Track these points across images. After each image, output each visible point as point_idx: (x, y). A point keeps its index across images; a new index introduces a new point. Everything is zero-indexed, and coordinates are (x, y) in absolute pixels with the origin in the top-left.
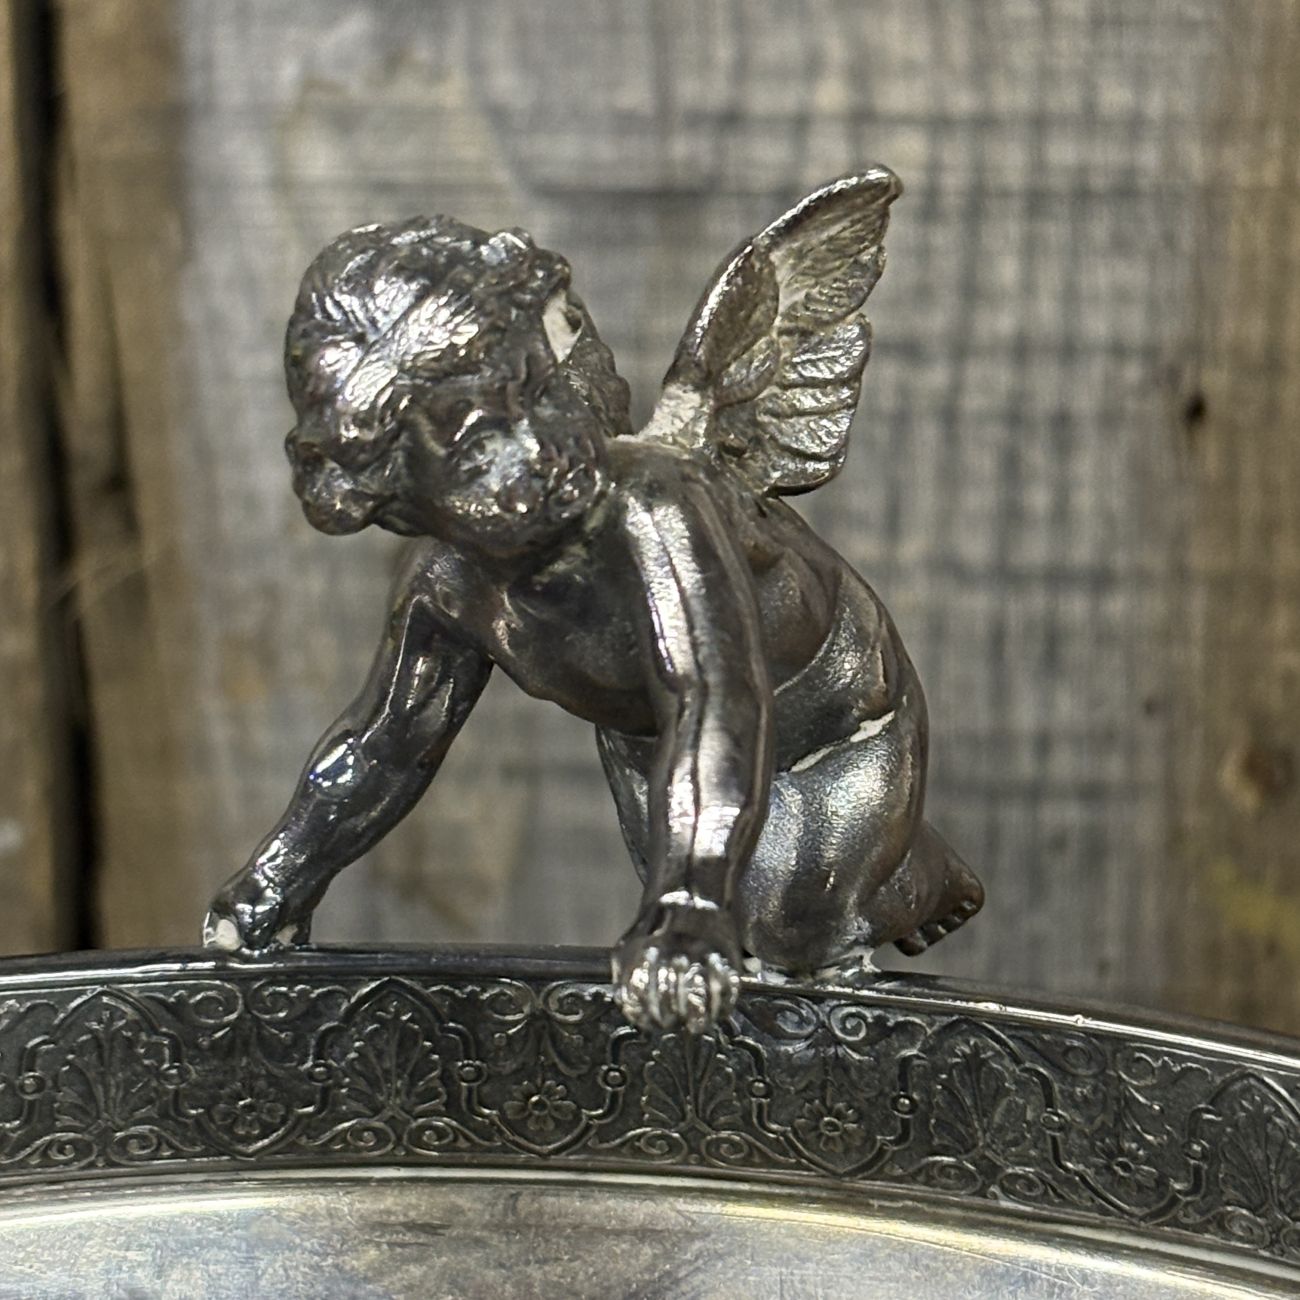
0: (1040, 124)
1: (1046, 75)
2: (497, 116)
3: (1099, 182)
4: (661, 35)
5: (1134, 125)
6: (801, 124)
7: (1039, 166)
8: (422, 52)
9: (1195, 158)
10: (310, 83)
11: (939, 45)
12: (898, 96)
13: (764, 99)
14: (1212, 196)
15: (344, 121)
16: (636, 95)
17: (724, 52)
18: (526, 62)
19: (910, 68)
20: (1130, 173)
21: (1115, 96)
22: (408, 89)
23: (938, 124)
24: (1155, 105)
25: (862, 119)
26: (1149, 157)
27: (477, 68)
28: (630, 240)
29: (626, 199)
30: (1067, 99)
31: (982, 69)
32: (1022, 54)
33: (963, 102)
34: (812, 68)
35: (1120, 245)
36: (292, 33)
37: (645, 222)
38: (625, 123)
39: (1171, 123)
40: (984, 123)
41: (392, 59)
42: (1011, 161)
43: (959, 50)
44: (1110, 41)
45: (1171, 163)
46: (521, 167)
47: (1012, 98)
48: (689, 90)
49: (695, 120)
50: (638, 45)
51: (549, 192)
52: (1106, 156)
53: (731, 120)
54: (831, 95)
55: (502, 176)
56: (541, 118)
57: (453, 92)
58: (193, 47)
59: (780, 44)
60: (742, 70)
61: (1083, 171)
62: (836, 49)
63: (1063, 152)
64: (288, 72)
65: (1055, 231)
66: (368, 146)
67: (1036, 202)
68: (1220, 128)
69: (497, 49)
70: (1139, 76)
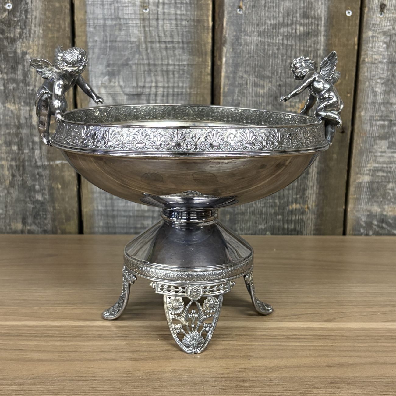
0: (173, 87)
1: (174, 82)
2: (121, 87)
3: (179, 93)
4: (137, 79)
5: (182, 87)
6: (151, 87)
7: (173, 91)
8: (113, 80)
9: (188, 90)
10: (102, 83)
11: (164, 79)
12: (160, 84)
13: (147, 85)
14: (190, 94)
15: (105, 87)
16: (135, 84)
17: (143, 80)
18: (123, 81)
19: (161, 82)
20: (182, 92)
21: (181, 85)
22: (112, 84)
23: (164, 87)
24: (185, 85)
25: (156, 87)
26: (184, 90)
27: (119, 82)
28: (134, 99)
29: (133, 95)
30: (176, 85)
31: (168, 82)
32: (172, 80)
33: (166, 85)
34: (152, 82)
35: (181, 99)
36: (100, 78)
37: (136, 97)
38: (134, 87)
39: (186, 87)
40: (168, 87)
41: (110, 81)
42: (171, 91)
43: (166, 80)
44: (180, 79)
45: (186, 91)
46: (123, 92)
47: (171, 85)
48: (140, 84)
49: (140, 87)
50: (134, 79)
51: (126, 94)
52: (180, 90)
53: (144, 87)
54: (154, 84)
55: (122, 93)
56: (125, 87)
57: (117, 84)
58: (90, 80)
59: (148, 79)
60: (145, 82)
61: (178, 92)
62: (154, 80)
63: (176, 90)
64: (100, 82)
65: (175, 98)
66: (108, 90)
67: (173, 95)
68: (191, 88)
69: (121, 80)
70: (183, 83)
